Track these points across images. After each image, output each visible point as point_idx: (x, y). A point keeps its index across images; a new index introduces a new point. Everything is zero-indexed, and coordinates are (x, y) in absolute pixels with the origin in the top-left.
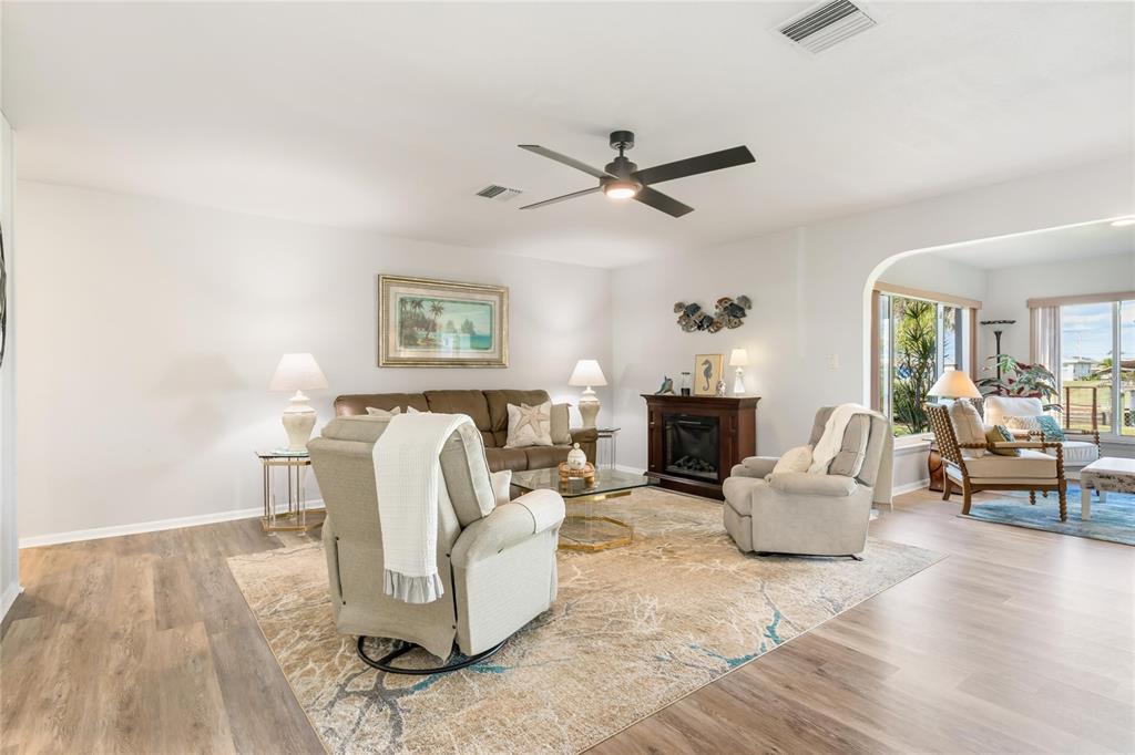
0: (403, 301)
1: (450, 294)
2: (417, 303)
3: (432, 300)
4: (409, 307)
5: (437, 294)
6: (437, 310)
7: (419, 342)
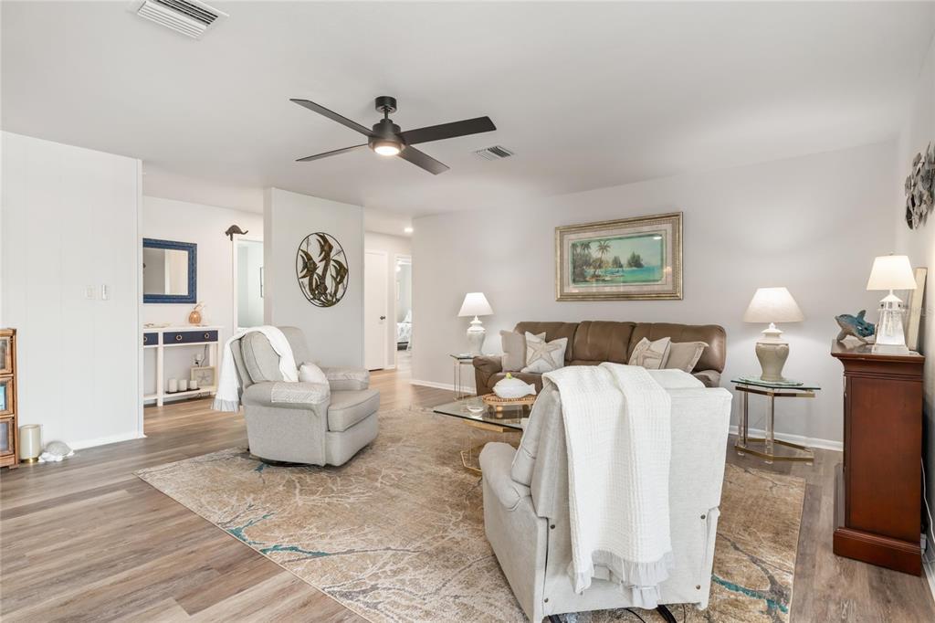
0: (574, 246)
1: (615, 232)
2: (586, 245)
3: (599, 241)
4: (579, 250)
5: (604, 233)
6: (603, 248)
7: (588, 279)
